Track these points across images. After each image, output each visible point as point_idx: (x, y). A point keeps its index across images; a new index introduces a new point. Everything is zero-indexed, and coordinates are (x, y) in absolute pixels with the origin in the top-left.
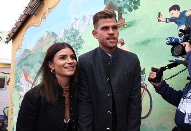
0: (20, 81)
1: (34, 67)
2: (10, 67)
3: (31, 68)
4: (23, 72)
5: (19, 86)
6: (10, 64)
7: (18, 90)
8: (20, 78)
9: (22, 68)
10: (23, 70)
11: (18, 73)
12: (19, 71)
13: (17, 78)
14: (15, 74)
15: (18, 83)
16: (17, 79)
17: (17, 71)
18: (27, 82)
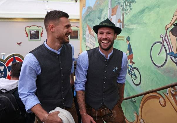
0: (86, 34)
1: (95, 22)
2: (79, 22)
3: (93, 24)
4: (87, 27)
5: (85, 38)
6: (79, 20)
7: (85, 41)
8: (85, 32)
9: (87, 23)
10: (87, 25)
11: (84, 27)
12: (85, 26)
13: (84, 31)
14: (83, 28)
15: (84, 36)
16: (84, 33)
17: (84, 26)
18: (90, 35)
